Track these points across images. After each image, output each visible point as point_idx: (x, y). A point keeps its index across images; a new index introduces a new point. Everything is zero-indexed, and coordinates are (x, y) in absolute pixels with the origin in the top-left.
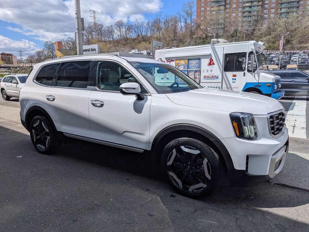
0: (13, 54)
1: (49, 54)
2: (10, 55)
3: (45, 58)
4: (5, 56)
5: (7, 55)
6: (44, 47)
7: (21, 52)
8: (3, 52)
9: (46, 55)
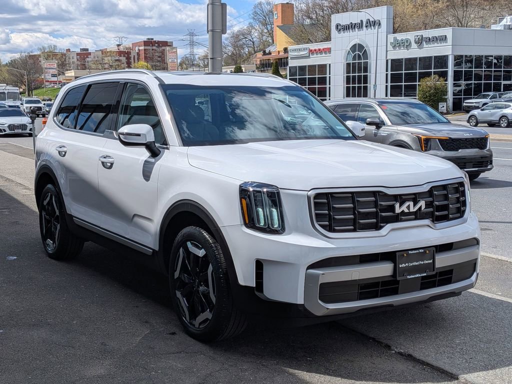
0: (172, 42)
1: (264, 38)
2: (165, 44)
3: (253, 52)
4: (154, 48)
5: (159, 46)
6: (252, 21)
7: (192, 34)
8: (150, 37)
9: (256, 44)
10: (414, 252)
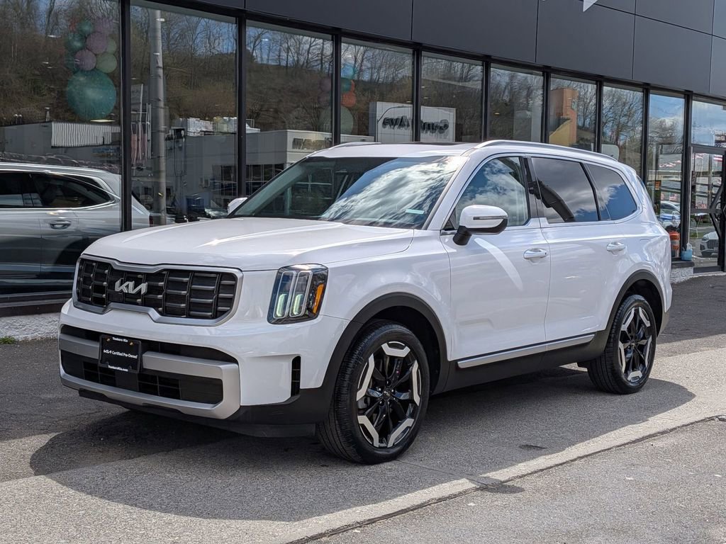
10: (117, 339)
